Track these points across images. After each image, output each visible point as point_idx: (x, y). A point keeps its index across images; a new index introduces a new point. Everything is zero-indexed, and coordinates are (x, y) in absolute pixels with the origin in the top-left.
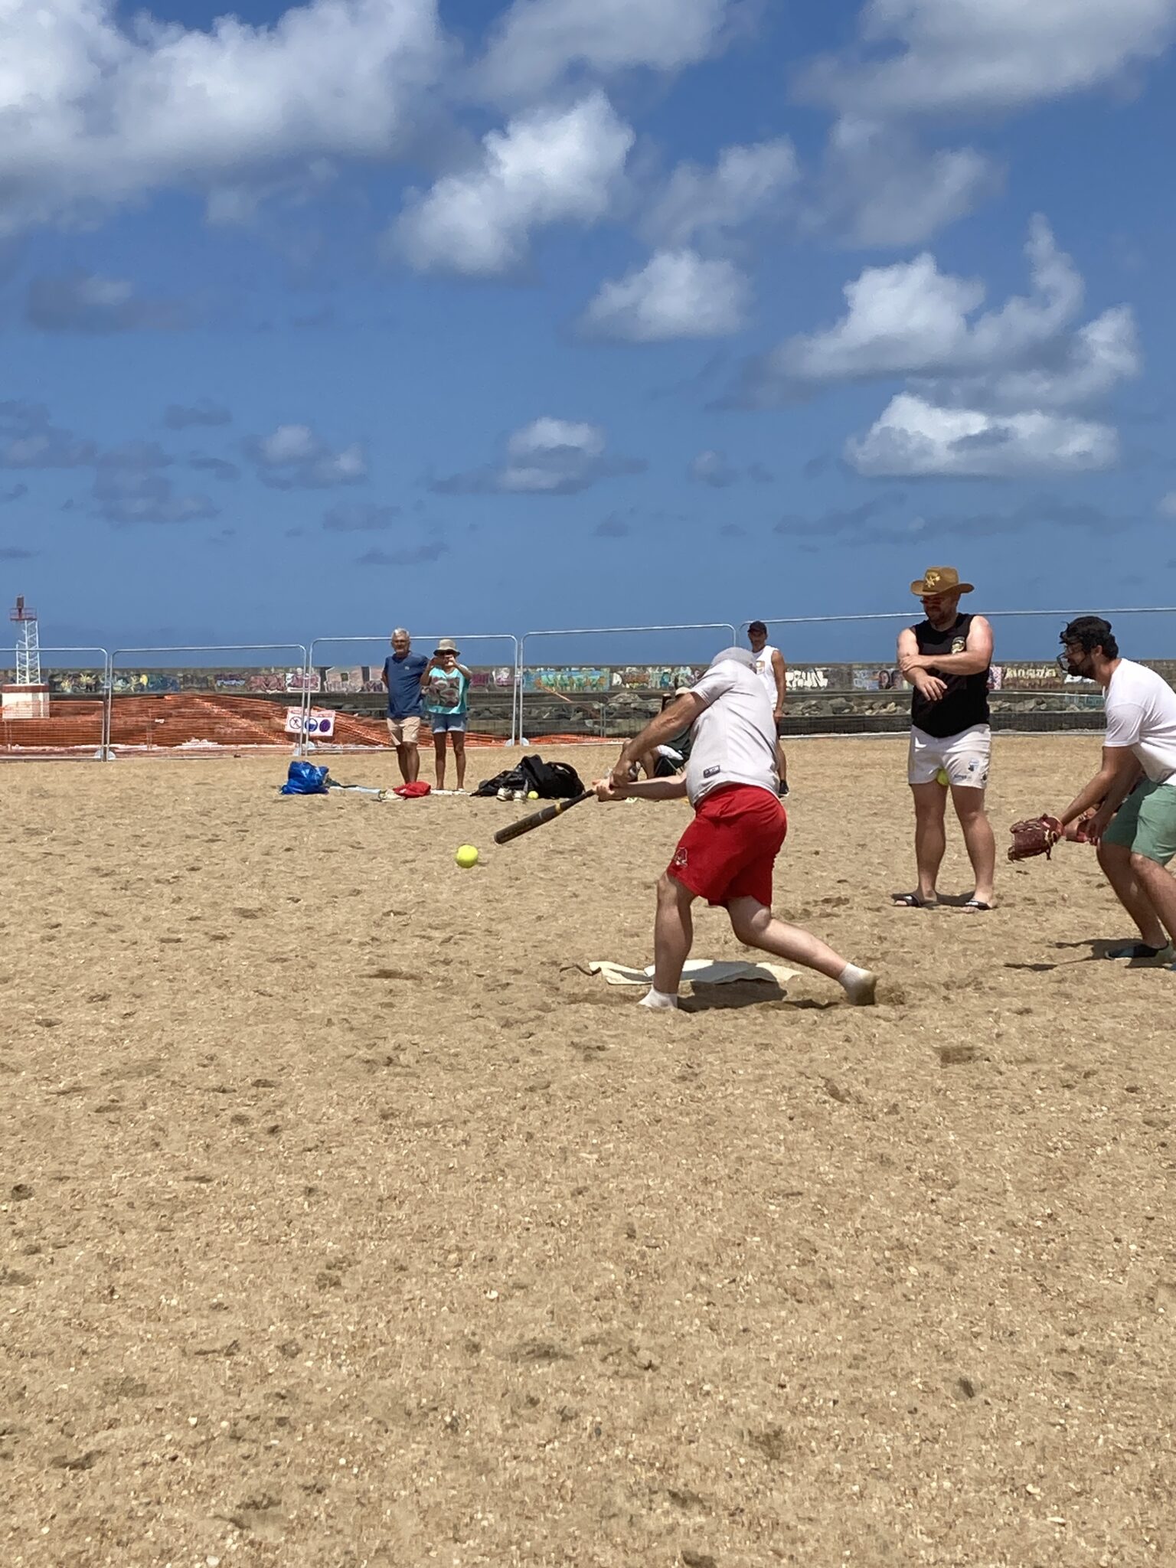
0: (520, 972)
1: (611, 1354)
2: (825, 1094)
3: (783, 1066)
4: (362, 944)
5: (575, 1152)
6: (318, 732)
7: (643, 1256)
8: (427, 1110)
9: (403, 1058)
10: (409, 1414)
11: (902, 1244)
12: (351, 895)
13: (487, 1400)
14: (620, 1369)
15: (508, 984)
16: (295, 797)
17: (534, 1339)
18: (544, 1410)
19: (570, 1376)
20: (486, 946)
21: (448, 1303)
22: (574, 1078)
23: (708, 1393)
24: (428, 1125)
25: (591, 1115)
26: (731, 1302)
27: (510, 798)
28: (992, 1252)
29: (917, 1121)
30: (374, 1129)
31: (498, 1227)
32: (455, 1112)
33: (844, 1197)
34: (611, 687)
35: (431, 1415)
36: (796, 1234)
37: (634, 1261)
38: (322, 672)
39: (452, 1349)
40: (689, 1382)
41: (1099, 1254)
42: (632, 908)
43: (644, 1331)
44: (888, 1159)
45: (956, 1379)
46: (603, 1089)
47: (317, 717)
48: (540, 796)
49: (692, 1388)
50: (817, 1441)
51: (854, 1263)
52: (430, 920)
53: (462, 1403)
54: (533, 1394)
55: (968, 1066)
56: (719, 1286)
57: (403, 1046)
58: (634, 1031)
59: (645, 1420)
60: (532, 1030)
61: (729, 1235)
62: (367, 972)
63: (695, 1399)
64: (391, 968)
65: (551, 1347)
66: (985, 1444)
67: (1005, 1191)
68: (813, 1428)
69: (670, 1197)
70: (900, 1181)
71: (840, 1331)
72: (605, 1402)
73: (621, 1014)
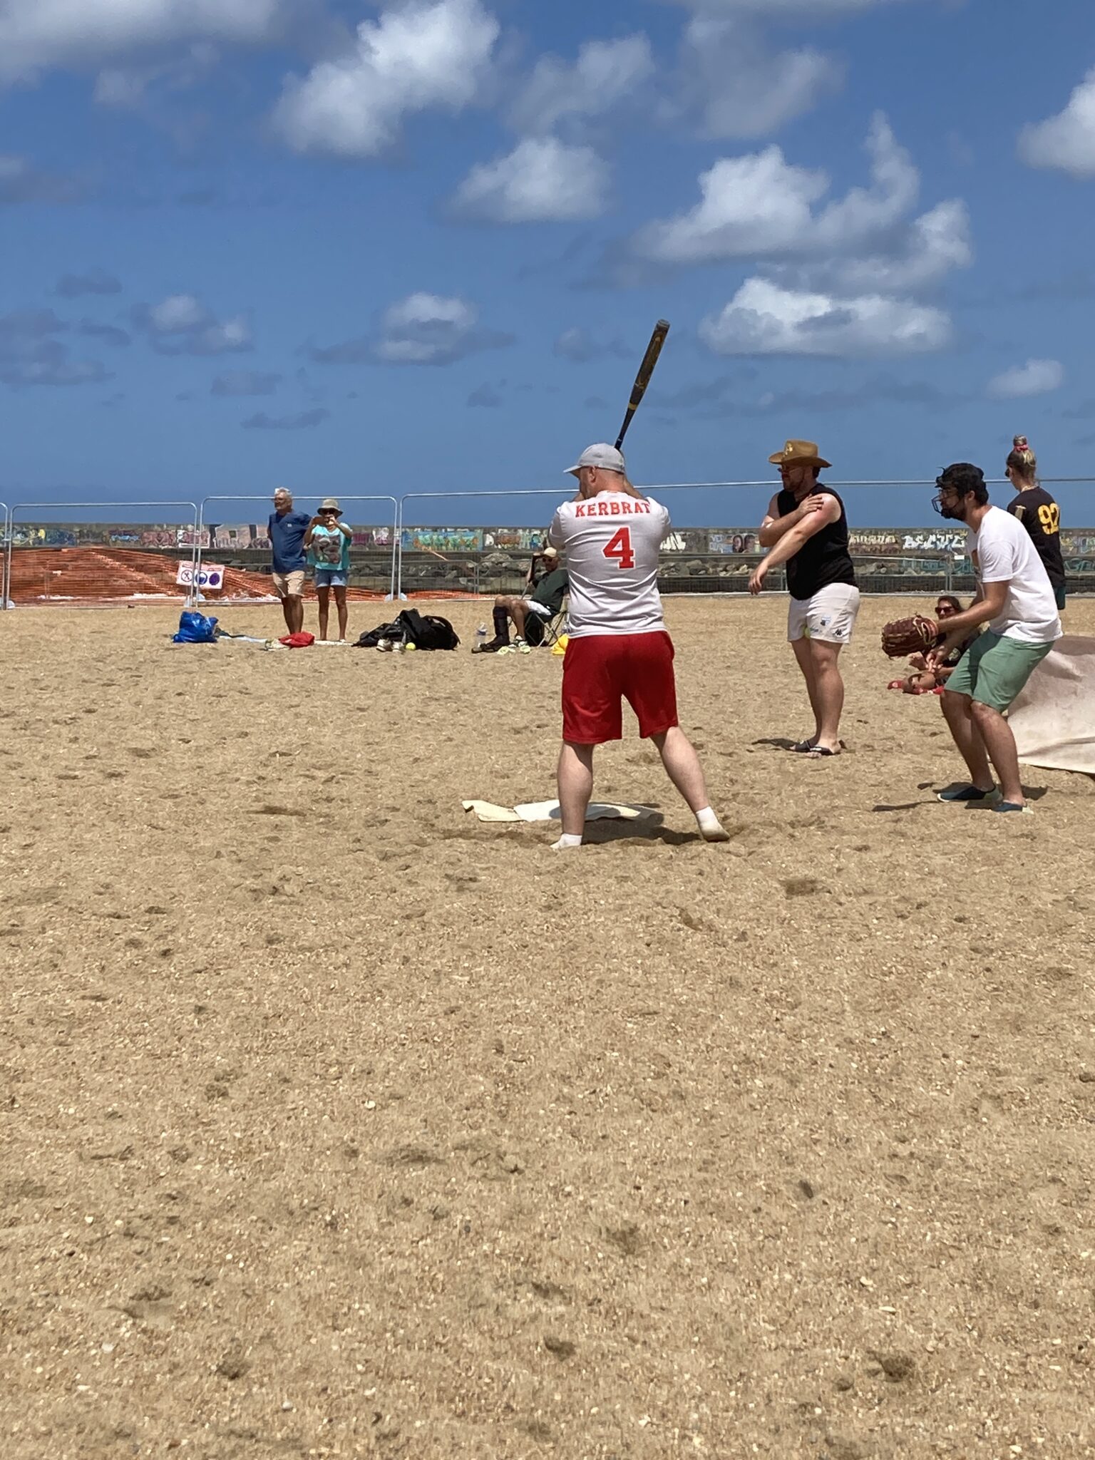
0: (398, 810)
1: (481, 1159)
2: (680, 922)
3: (642, 897)
4: (249, 783)
5: (448, 975)
6: (207, 585)
7: (510, 1069)
8: (310, 935)
9: (288, 888)
10: (291, 1213)
11: (749, 1059)
12: (240, 737)
13: (365, 1200)
14: (488, 1172)
15: (386, 821)
16: (186, 645)
17: (409, 1145)
18: (417, 1210)
19: (442, 1178)
20: (366, 785)
21: (328, 1112)
22: (448, 907)
23: (569, 1194)
24: (310, 949)
25: (463, 941)
26: (591, 1111)
27: (389, 649)
28: (831, 1066)
29: (764, 947)
30: (260, 953)
31: (376, 1042)
32: (336, 938)
33: (697, 1016)
34: (484, 548)
35: (313, 1214)
36: (652, 1049)
37: (502, 1074)
38: (212, 529)
39: (333, 1154)
40: (551, 1184)
41: (928, 1069)
42: (504, 751)
43: (510, 1137)
44: (737, 982)
45: (797, 1181)
46: (474, 918)
47: (207, 571)
48: (417, 648)
49: (554, 1190)
50: (669, 1237)
51: (705, 1076)
52: (314, 761)
53: (341, 1204)
54: (407, 1195)
55: (811, 898)
56: (581, 1096)
57: (288, 877)
58: (504, 864)
59: (511, 1219)
60: (409, 862)
61: (590, 1051)
62: (254, 809)
63: (557, 1199)
64: (277, 804)
65: (424, 1152)
66: (823, 1240)
67: (844, 1011)
68: (666, 1226)
69: (536, 1016)
70: (748, 1002)
71: (691, 1137)
72: (474, 1202)
73: (492, 849)
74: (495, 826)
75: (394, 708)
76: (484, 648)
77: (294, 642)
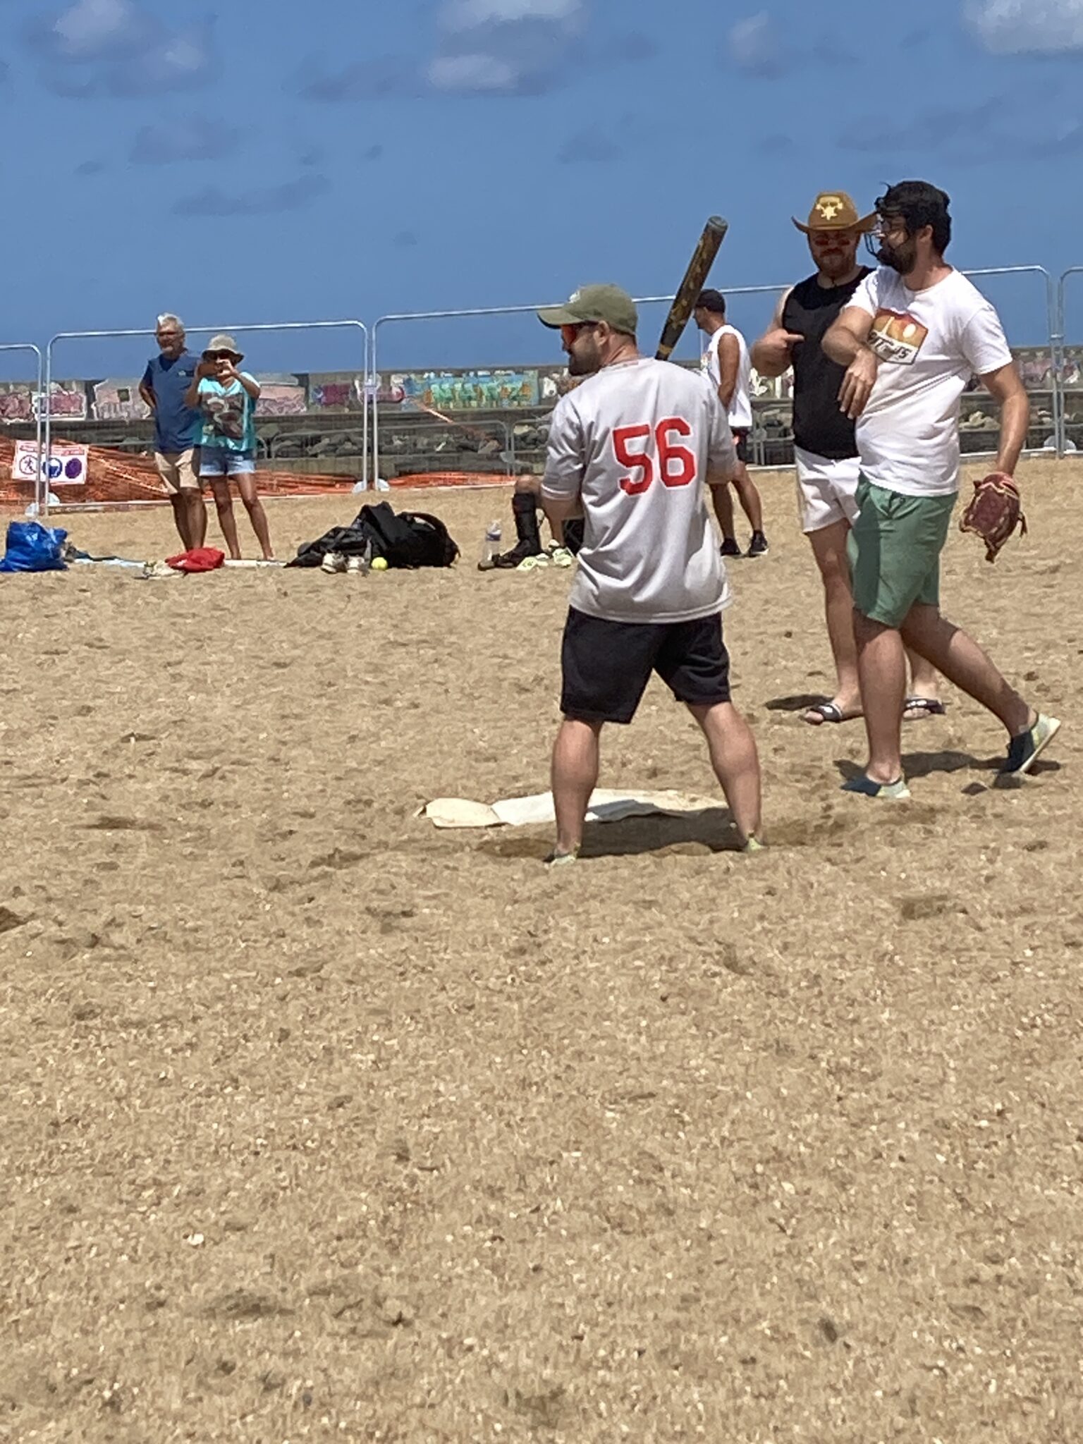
0: (312, 816)
1: (350, 1307)
2: (717, 963)
3: (669, 929)
4: (83, 783)
5: (344, 1054)
6: (62, 479)
7: (413, 1181)
8: (141, 1005)
9: (117, 938)
10: (52, 1389)
11: (779, 1154)
12: (79, 714)
13: (166, 1368)
14: (360, 1326)
15: (291, 832)
16: (17, 576)
17: (241, 1290)
18: (242, 1378)
19: (281, 1333)
20: (267, 780)
21: (129, 1250)
22: (359, 955)
23: (470, 1349)
24: (139, 1025)
25: (378, 1003)
26: (528, 1236)
27: (342, 568)
28: (902, 1159)
29: (842, 996)
30: (62, 1033)
31: (216, 1152)
32: (180, 1006)
33: (713, 1097)
35: (85, 1390)
36: (635, 1147)
37: (400, 1189)
38: (88, 388)
39: (129, 1309)
40: (444, 1335)
41: (1051, 1157)
42: (496, 720)
43: (400, 1276)
44: (786, 1047)
45: (817, 1320)
46: (401, 969)
47: (61, 456)
48: (389, 566)
49: (449, 1344)
50: (608, 1402)
51: (707, 1180)
52: (190, 746)
53: (130, 1373)
54: (226, 1357)
55: (936, 921)
56: (513, 1215)
57: (119, 920)
58: (463, 889)
59: (377, 1384)
60: (313, 893)
61: (540, 1152)
62: (85, 822)
63: (450, 1356)
64: (122, 814)
65: (263, 1299)
66: (836, 1397)
67: (942, 1082)
68: (605, 1385)
69: (465, 1105)
70: (800, 1075)
71: (672, 1267)
72: (325, 1364)
73: (447, 867)
74: (462, 835)
75: (333, 660)
76: (498, 562)
77: (190, 565)
